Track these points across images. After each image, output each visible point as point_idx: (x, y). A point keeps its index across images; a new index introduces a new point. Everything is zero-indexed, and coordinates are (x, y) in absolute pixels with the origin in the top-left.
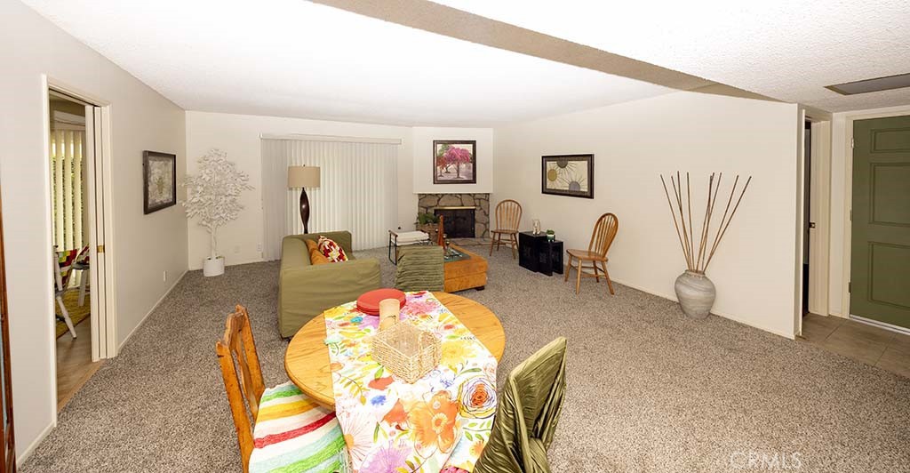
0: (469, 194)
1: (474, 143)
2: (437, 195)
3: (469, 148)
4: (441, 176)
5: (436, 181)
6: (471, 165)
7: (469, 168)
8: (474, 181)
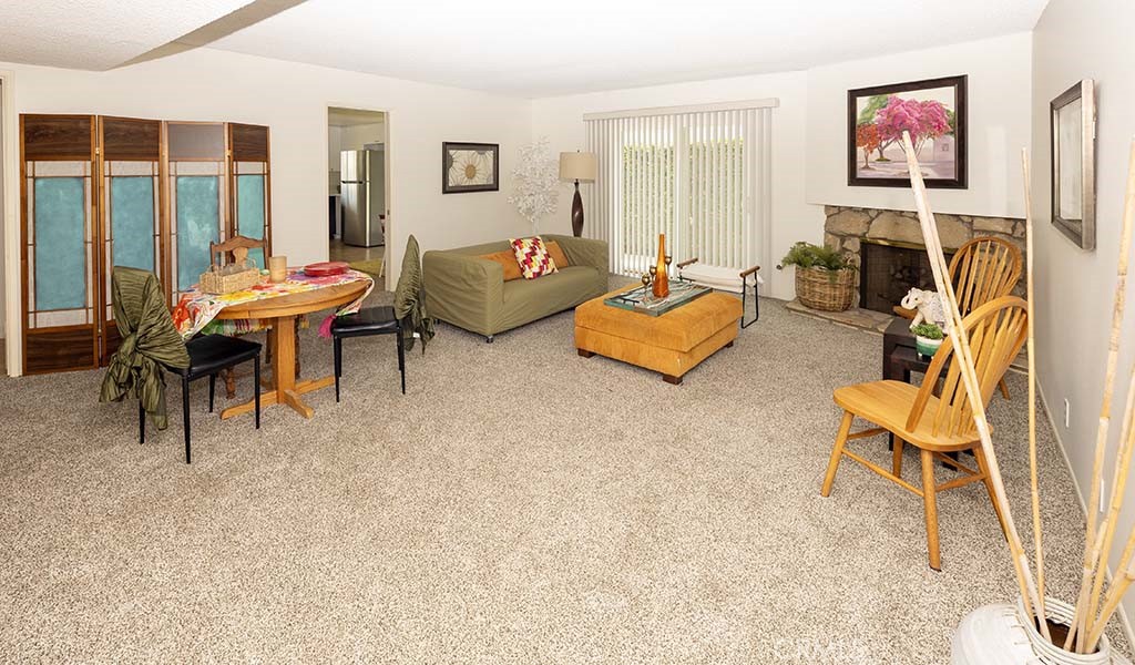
0: (957, 217)
1: (960, 83)
2: (866, 210)
3: (946, 97)
4: (867, 167)
5: (854, 180)
6: (952, 140)
7: (945, 147)
8: (960, 182)
